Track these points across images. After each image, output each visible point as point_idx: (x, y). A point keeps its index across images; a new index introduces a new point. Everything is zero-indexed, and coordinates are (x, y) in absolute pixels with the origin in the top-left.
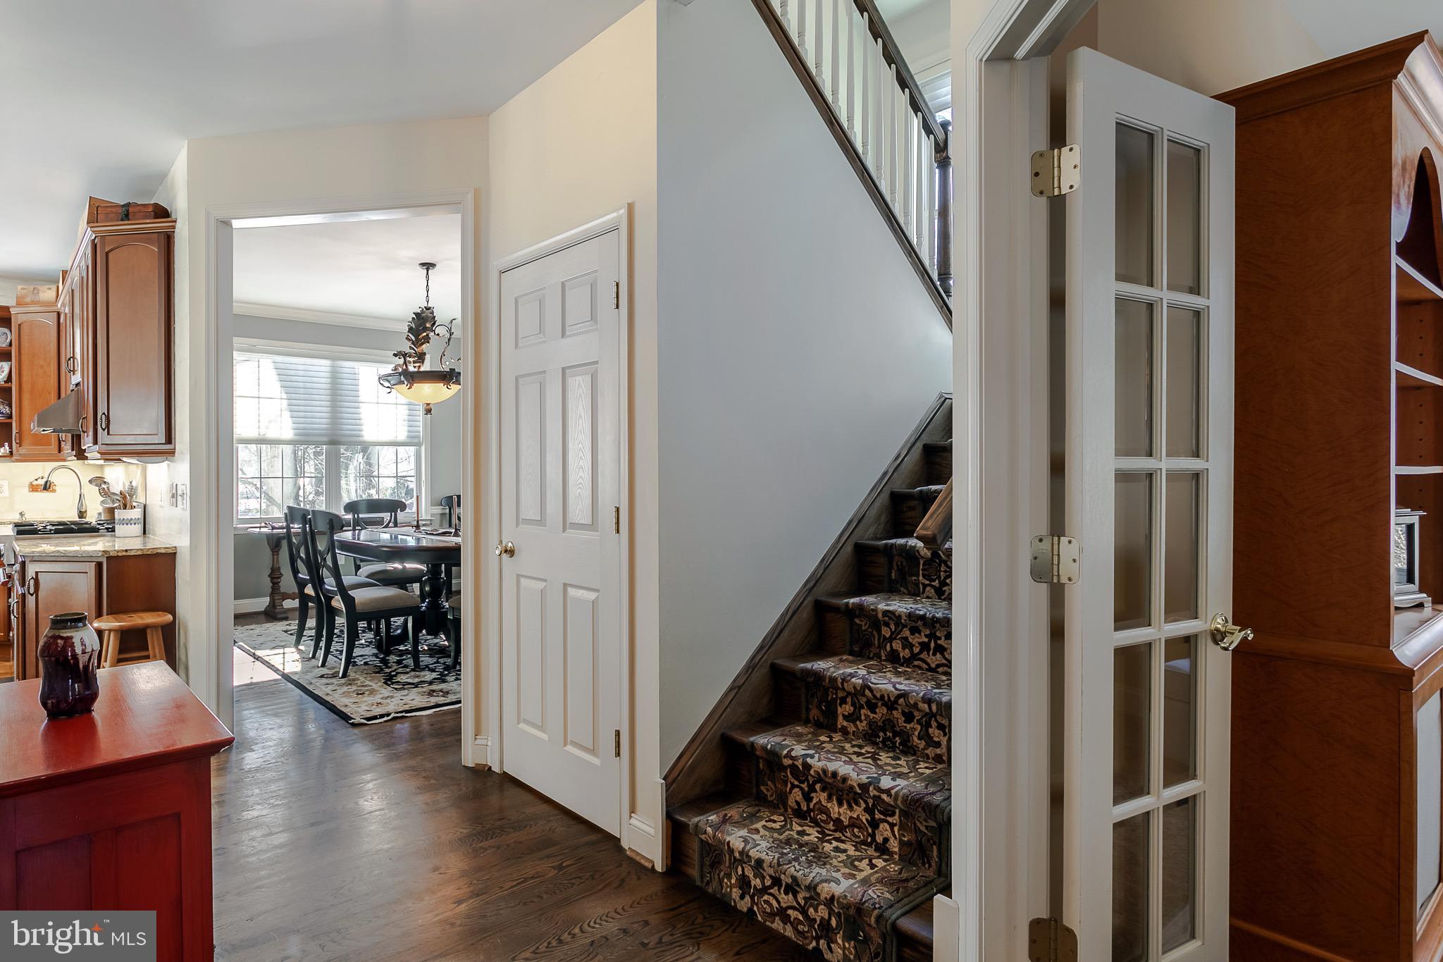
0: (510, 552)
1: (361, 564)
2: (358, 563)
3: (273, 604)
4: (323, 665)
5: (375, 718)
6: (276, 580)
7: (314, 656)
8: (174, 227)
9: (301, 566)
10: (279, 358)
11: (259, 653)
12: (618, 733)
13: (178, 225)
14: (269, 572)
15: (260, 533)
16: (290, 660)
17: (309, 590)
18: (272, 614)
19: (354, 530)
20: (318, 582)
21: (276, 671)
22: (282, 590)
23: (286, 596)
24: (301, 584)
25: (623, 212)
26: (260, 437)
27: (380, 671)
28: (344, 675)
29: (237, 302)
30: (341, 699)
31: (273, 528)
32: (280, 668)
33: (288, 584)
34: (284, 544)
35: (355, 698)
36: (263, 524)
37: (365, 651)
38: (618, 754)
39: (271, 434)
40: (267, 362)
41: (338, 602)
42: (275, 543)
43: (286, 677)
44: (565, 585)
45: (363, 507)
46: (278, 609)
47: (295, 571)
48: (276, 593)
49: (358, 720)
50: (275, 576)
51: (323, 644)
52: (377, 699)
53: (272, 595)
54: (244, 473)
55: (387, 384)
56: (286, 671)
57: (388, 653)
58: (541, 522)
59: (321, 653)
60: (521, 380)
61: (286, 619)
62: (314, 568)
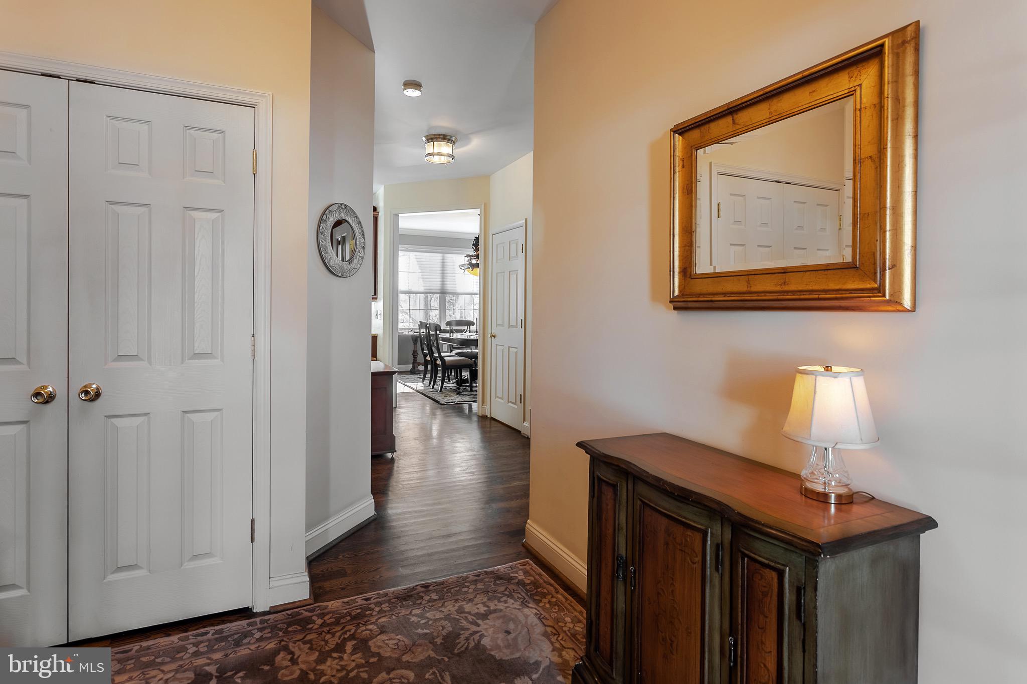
0: (494, 336)
1: (453, 349)
2: (452, 349)
3: (414, 367)
4: (433, 388)
5: (450, 403)
6: (415, 356)
7: (429, 385)
8: (378, 215)
9: (425, 347)
10: (418, 254)
11: (406, 384)
12: (521, 395)
13: (380, 214)
14: (412, 352)
15: (408, 335)
16: (420, 386)
17: (428, 358)
18: (413, 372)
19: (450, 333)
20: (431, 353)
21: (414, 389)
22: (418, 361)
23: (419, 364)
24: (425, 355)
25: (524, 221)
26: (409, 291)
27: (456, 391)
28: (441, 391)
29: (401, 229)
30: (438, 397)
31: (414, 332)
32: (415, 388)
33: (420, 358)
34: (419, 339)
35: (443, 397)
36: (410, 331)
37: (451, 384)
38: (521, 402)
39: (414, 289)
40: (412, 255)
41: (439, 362)
42: (415, 339)
43: (417, 391)
44: (509, 347)
45: (454, 323)
46: (416, 370)
47: (423, 350)
48: (415, 363)
49: (442, 402)
50: (415, 354)
51: (432, 382)
52: (452, 398)
53: (413, 363)
54: (402, 307)
55: (463, 268)
56: (418, 389)
57: (461, 386)
58: (503, 325)
59: (432, 385)
60: (498, 274)
61: (420, 374)
62: (430, 347)
